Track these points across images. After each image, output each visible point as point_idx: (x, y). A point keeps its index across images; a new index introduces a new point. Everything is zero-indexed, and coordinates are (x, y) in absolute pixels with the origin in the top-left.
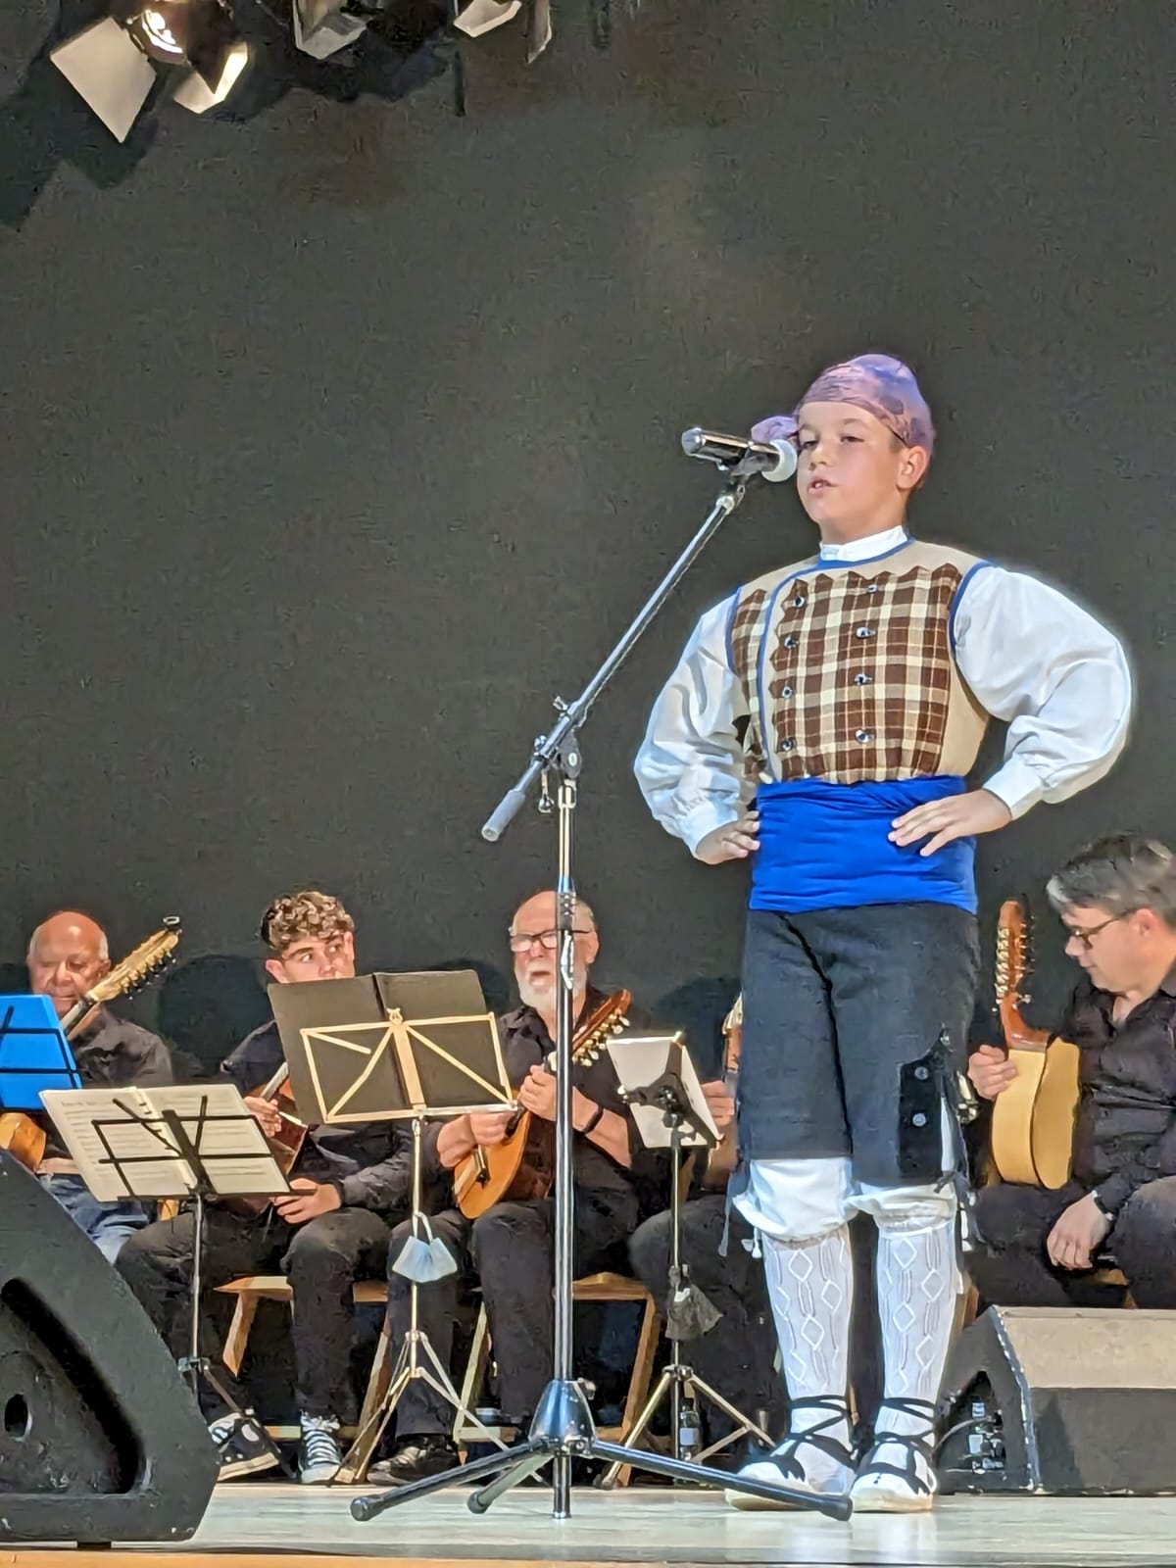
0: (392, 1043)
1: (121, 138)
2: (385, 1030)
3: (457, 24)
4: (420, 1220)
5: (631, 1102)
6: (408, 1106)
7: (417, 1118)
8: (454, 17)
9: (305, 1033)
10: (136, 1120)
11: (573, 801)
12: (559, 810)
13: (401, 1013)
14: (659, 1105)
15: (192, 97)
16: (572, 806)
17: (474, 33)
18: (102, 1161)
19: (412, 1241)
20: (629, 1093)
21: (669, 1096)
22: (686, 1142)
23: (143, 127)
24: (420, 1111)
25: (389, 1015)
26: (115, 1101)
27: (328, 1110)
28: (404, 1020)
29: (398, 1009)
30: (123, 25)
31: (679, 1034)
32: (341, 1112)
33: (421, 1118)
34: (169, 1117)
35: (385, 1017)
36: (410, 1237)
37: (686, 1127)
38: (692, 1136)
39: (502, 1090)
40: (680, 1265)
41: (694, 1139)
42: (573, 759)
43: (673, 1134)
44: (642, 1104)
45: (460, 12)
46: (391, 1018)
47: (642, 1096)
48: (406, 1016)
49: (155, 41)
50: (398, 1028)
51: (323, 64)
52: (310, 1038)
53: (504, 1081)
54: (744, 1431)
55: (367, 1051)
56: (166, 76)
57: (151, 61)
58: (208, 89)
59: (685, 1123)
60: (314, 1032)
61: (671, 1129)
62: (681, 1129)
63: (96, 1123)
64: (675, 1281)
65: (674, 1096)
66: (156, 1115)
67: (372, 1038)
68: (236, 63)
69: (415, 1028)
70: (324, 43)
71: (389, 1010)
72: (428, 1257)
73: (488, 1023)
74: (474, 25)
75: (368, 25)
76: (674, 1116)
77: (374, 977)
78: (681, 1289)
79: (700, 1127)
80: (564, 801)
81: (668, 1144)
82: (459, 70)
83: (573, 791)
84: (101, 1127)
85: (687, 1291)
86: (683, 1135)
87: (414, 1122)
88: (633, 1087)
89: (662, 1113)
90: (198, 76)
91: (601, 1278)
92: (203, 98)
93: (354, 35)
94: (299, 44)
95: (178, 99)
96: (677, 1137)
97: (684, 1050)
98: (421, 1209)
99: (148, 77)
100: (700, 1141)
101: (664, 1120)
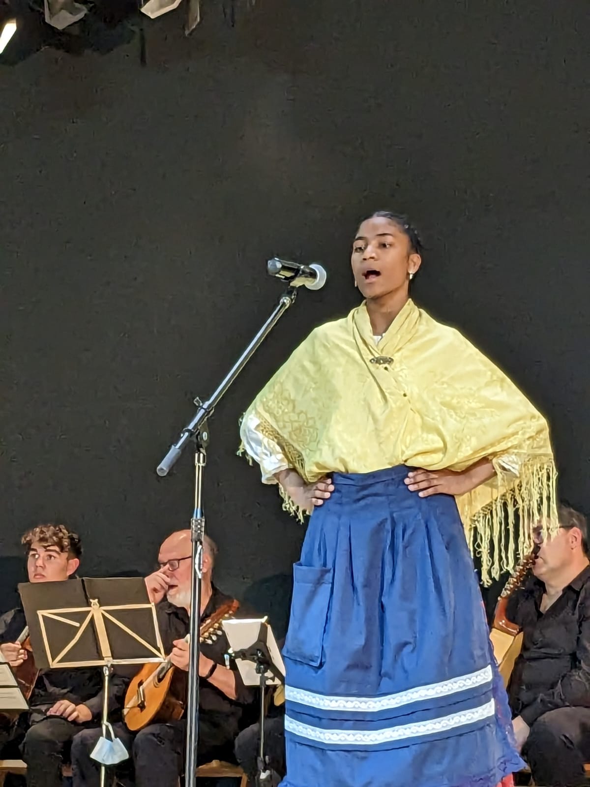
0: (92, 620)
2: (88, 612)
3: (143, 10)
4: (107, 727)
5: (237, 658)
6: (101, 658)
7: (107, 666)
8: (141, 6)
9: (41, 613)
11: (204, 462)
12: (195, 467)
13: (99, 602)
14: (253, 660)
16: (204, 465)
17: (153, 16)
19: (102, 740)
20: (235, 652)
21: (259, 655)
22: (269, 682)
24: (108, 661)
25: (91, 603)
27: (53, 659)
28: (100, 606)
29: (97, 600)
31: (266, 618)
32: (60, 661)
33: (109, 665)
35: (89, 604)
36: (101, 738)
37: (269, 674)
38: (273, 679)
39: (158, 650)
40: (264, 756)
41: (274, 681)
42: (205, 435)
43: (261, 677)
44: (243, 660)
45: (145, 4)
46: (92, 605)
47: (243, 654)
48: (101, 604)
50: (97, 611)
51: (63, 33)
52: (43, 616)
53: (160, 644)
55: (77, 625)
59: (269, 671)
60: (46, 613)
61: (260, 675)
62: (266, 675)
64: (261, 765)
65: (263, 654)
67: (80, 617)
68: (10, 30)
69: (107, 611)
70: (62, 20)
71: (91, 600)
72: (112, 750)
73: (150, 609)
74: (152, 12)
75: (90, 10)
76: (262, 667)
77: (83, 581)
78: (264, 771)
79: (277, 673)
80: (199, 461)
81: (257, 683)
82: (143, 39)
83: (204, 455)
85: (268, 772)
86: (267, 678)
87: (105, 668)
88: (238, 649)
89: (255, 665)
91: (215, 763)
93: (81, 16)
94: (47, 20)
96: (264, 679)
97: (269, 628)
98: (109, 720)
101: (256, 669)
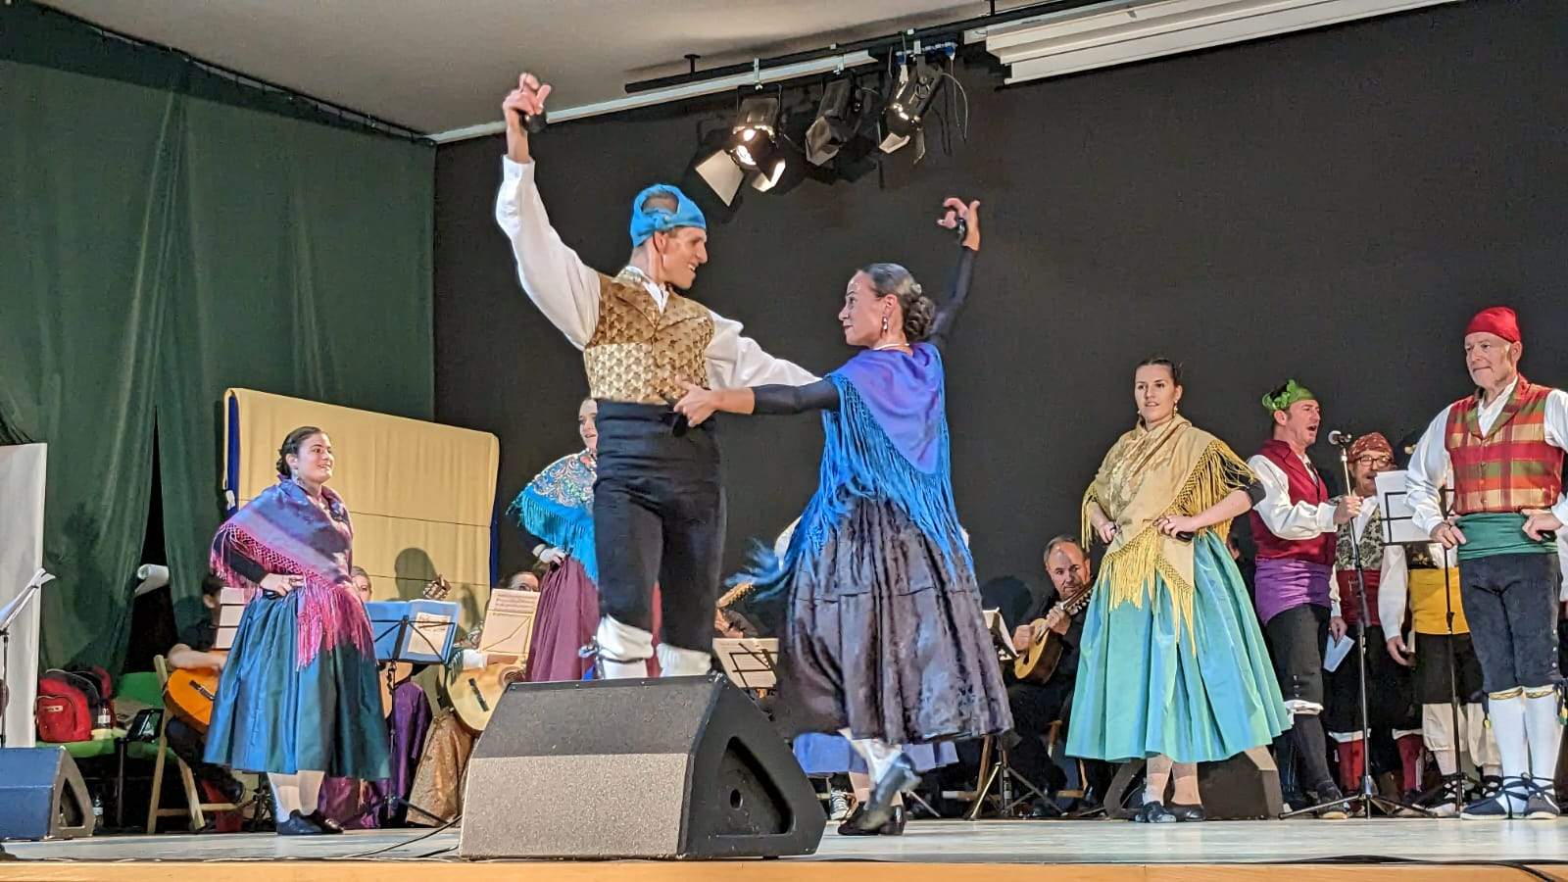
1: (728, 204)
3: (881, 147)
8: (879, 144)
10: (749, 653)
15: (760, 184)
17: (888, 151)
18: (734, 671)
23: (738, 199)
26: (740, 644)
30: (728, 153)
34: (765, 652)
37: (1002, 652)
45: (882, 142)
49: (742, 160)
51: (820, 167)
54: (1032, 793)
56: (748, 175)
57: (741, 169)
58: (767, 181)
63: (731, 654)
66: (756, 650)
68: (780, 168)
70: (820, 159)
74: (889, 148)
75: (840, 149)
79: (1008, 651)
82: (881, 170)
84: (735, 656)
90: (763, 175)
92: (766, 185)
93: (833, 154)
94: (809, 158)
95: (755, 186)
99: (740, 176)
100: (1009, 657)
